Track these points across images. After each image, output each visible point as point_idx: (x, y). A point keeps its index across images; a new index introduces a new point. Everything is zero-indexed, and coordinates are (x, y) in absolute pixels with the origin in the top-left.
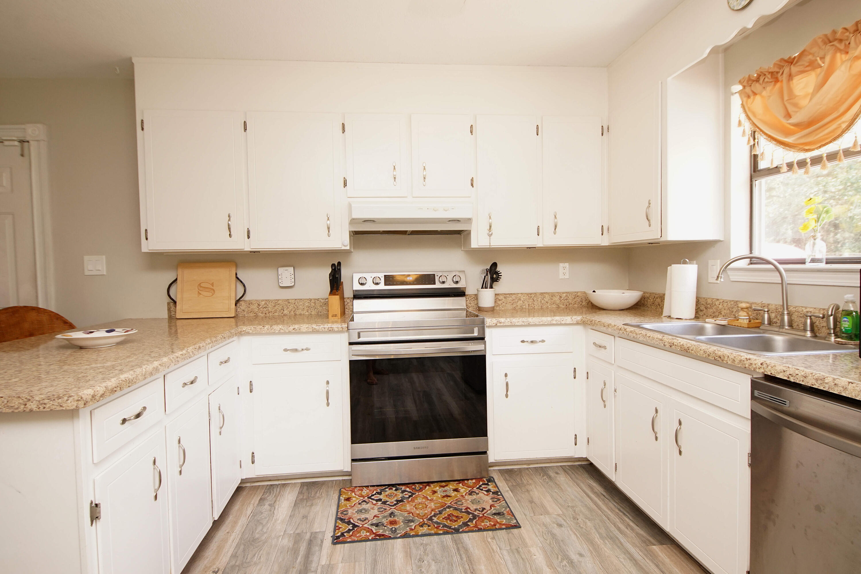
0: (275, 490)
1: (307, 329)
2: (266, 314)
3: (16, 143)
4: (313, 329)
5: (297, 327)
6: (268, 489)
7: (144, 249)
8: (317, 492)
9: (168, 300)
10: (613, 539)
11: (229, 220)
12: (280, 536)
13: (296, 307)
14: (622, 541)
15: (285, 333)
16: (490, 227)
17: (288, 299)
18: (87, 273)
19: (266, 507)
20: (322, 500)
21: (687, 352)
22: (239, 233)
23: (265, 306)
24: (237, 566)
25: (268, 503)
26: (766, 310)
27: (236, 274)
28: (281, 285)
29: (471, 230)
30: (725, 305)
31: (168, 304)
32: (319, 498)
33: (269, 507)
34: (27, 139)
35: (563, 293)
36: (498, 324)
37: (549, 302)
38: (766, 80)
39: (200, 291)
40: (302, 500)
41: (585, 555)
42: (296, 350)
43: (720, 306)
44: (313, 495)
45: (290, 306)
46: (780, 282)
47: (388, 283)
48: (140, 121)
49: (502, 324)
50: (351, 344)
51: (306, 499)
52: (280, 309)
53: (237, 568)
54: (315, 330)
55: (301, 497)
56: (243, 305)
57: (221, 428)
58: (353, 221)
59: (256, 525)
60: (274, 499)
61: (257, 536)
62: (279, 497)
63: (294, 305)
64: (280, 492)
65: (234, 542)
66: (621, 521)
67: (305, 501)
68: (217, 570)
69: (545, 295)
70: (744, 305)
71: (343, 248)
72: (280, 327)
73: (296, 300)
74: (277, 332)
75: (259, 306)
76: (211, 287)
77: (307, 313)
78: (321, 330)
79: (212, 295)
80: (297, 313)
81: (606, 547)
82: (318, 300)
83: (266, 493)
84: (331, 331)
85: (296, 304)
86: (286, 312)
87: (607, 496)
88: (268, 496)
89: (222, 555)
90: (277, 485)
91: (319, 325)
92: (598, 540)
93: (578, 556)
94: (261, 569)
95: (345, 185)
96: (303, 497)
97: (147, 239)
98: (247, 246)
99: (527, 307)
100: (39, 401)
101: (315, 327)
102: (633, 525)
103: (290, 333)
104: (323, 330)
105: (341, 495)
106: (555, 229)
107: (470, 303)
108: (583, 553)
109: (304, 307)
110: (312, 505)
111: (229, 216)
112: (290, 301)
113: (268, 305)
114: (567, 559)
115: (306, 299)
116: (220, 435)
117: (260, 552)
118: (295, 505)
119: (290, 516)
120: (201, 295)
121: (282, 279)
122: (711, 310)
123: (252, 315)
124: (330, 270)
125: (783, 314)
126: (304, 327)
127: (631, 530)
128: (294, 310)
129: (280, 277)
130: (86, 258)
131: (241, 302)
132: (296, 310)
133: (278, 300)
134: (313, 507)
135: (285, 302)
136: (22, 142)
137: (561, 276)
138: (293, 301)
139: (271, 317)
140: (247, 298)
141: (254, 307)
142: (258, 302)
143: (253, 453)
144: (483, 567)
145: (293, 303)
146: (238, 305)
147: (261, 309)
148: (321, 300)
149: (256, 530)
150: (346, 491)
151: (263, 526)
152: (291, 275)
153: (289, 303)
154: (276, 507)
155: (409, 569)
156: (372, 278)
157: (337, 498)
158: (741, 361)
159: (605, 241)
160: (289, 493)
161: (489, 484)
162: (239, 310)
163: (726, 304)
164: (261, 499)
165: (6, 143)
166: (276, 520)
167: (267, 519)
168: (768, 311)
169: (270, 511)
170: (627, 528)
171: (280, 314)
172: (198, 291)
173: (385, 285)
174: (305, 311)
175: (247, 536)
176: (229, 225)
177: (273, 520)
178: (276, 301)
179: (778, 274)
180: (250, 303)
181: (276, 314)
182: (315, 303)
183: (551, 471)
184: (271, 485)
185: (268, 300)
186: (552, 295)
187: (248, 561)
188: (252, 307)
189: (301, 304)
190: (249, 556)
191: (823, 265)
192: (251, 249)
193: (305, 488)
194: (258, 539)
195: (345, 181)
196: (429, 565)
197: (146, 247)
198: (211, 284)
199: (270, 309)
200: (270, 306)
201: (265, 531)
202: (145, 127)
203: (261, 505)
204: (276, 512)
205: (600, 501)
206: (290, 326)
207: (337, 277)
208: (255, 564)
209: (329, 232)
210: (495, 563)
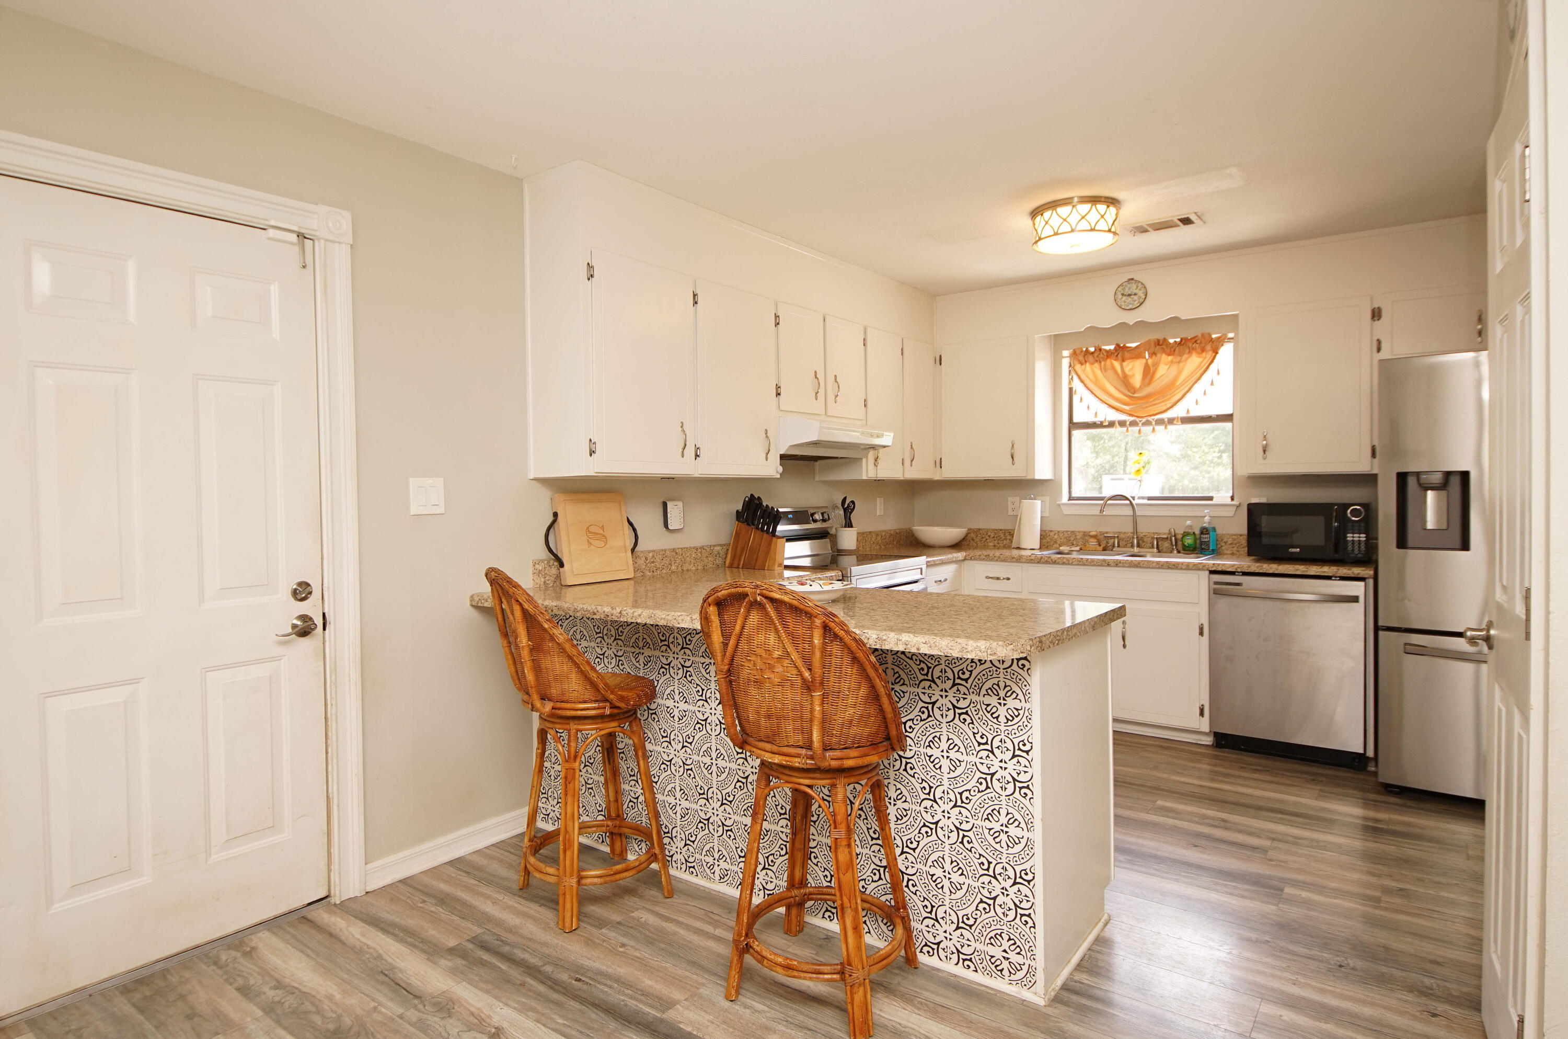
2: (652, 572)
3: (294, 237)
16: (877, 456)
17: (678, 548)
18: (415, 511)
23: (652, 561)
26: (1117, 535)
27: (625, 512)
28: (669, 528)
30: (1061, 535)
38: (1101, 355)
39: (590, 540)
43: (1056, 537)
45: (678, 559)
46: (1133, 514)
48: (586, 266)
52: (667, 563)
56: (638, 558)
63: (682, 557)
70: (1090, 534)
73: (684, 549)
75: (646, 561)
76: (601, 532)
77: (694, 568)
79: (604, 546)
86: (673, 568)
95: (778, 394)
97: (591, 455)
109: (691, 560)
113: (655, 559)
115: (693, 548)
120: (592, 546)
123: (639, 574)
125: (1133, 538)
128: (680, 564)
129: (669, 516)
130: (413, 482)
132: (683, 565)
133: (665, 550)
135: (672, 553)
136: (301, 236)
137: (878, 513)
138: (681, 551)
139: (659, 576)
140: (639, 546)
141: (641, 563)
142: (644, 555)
145: (682, 554)
147: (648, 565)
152: (681, 512)
153: (677, 553)
171: (668, 571)
172: (587, 540)
174: (692, 566)
178: (664, 553)
179: (1132, 507)
180: (636, 556)
181: (664, 571)
182: (702, 553)
185: (655, 551)
188: (639, 562)
189: (688, 555)
191: (1145, 501)
192: (700, 474)
195: (777, 388)
197: (590, 467)
198: (601, 528)
199: (657, 565)
200: (658, 559)
202: (595, 275)
209: (768, 454)
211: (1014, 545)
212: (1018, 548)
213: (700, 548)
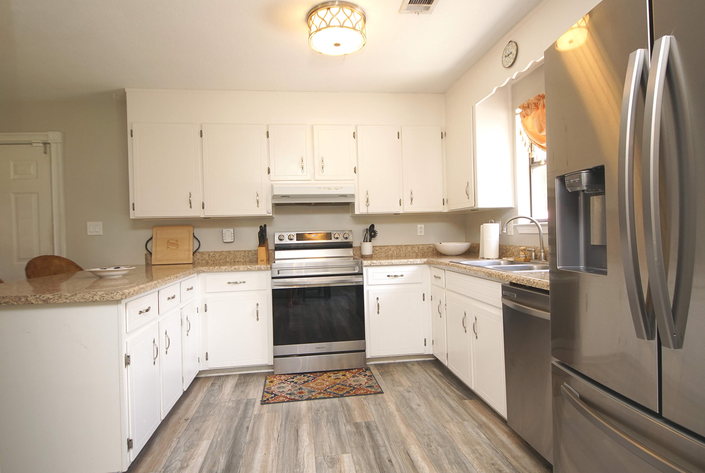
0: (222, 378)
1: (243, 269)
2: (214, 261)
3: (41, 145)
4: (248, 268)
5: (237, 267)
6: (217, 378)
7: (132, 217)
8: (250, 379)
9: (145, 252)
10: (441, 397)
11: (190, 197)
12: (227, 401)
13: (235, 256)
14: (446, 398)
15: (229, 271)
16: (368, 200)
17: (229, 250)
18: (89, 234)
19: (217, 387)
20: (254, 383)
21: (477, 274)
22: (197, 205)
23: (213, 256)
24: (200, 416)
25: (218, 385)
26: (533, 250)
27: (194, 234)
28: (224, 241)
29: (354, 203)
31: (146, 255)
32: (251, 382)
33: (218, 387)
34: (49, 142)
35: (420, 245)
36: (372, 265)
37: (411, 251)
38: (532, 107)
39: (168, 246)
40: (240, 383)
41: (422, 406)
42: (236, 283)
43: (513, 250)
44: (247, 381)
45: (231, 256)
46: (538, 233)
47: (298, 239)
48: (130, 131)
49: (374, 265)
50: (273, 278)
51: (243, 382)
52: (224, 257)
53: (200, 417)
54: (249, 270)
55: (240, 381)
56: (198, 255)
57: (188, 331)
58: (275, 197)
59: (210, 396)
60: (221, 383)
61: (212, 402)
62: (225, 382)
63: (234, 255)
64: (225, 379)
65: (197, 405)
66: (449, 388)
67: (243, 383)
68: (187, 419)
69: (407, 246)
70: (522, 248)
71: (268, 215)
72: (226, 267)
73: (235, 251)
74: (223, 270)
75: (209, 256)
76: (176, 242)
77: (243, 261)
78: (253, 269)
79: (177, 248)
80: (236, 260)
81: (435, 401)
82: (250, 251)
83: (216, 380)
84: (260, 270)
85: (235, 254)
86: (228, 260)
87: (443, 376)
88: (217, 382)
89: (190, 412)
90: (223, 376)
91: (252, 266)
92: (431, 398)
93: (417, 406)
94: (215, 417)
95: (269, 172)
96: (241, 382)
97: (134, 210)
98: (202, 214)
99: (396, 255)
100: (101, 295)
101: (249, 267)
102: (456, 391)
103: (232, 271)
104: (254, 269)
105: (267, 379)
106: (412, 201)
107: (356, 253)
108: (420, 404)
109: (240, 256)
110: (247, 385)
111: (190, 194)
112: (231, 252)
113: (215, 255)
114: (409, 407)
115: (242, 251)
116: (188, 336)
117: (214, 409)
118: (236, 386)
119: (233, 391)
120: (169, 249)
121: (225, 237)
122: (509, 253)
123: (204, 262)
124: (259, 230)
125: (541, 252)
126: (242, 267)
127: (454, 393)
128: (233, 258)
129: (224, 236)
130: (89, 223)
131: (196, 253)
132: (235, 259)
133: (222, 252)
134: (248, 387)
135: (227, 253)
136: (45, 144)
137: (419, 234)
138: (233, 252)
139: (218, 263)
140: (200, 250)
141: (206, 256)
142: (208, 253)
143: (207, 353)
144: (356, 413)
145: (233, 254)
146: (195, 255)
147: (211, 258)
148: (252, 251)
149: (211, 399)
150: (270, 378)
151: (215, 397)
152: (232, 234)
153: (230, 253)
154: (223, 387)
155: (310, 415)
156: (288, 236)
157: (264, 381)
158: (499, 275)
159: (445, 209)
160: (231, 380)
161: (367, 371)
162: (195, 259)
163: (516, 248)
164: (212, 383)
165: (34, 145)
166: (223, 394)
167: (218, 393)
168: (534, 251)
169: (219, 389)
170: (452, 392)
171: (224, 261)
172: (167, 246)
173: (297, 240)
174: (241, 259)
175: (205, 402)
176: (190, 200)
177: (222, 394)
178: (221, 252)
179: (537, 228)
180: (203, 253)
181: (222, 261)
182: (248, 253)
183: (409, 364)
184: (219, 376)
185: (216, 252)
186: (413, 246)
187: (207, 414)
188: (204, 256)
189: (238, 254)
190: (208, 412)
192: (205, 216)
193: (242, 377)
194: (212, 403)
195: (269, 170)
196: (323, 412)
197: (133, 215)
198: (176, 241)
199: (217, 258)
200: (217, 255)
201: (216, 399)
202: (134, 135)
203: (213, 387)
204: (223, 390)
205: (438, 379)
206: (232, 267)
207: (264, 234)
208: (212, 415)
209: (258, 204)
210: (364, 411)
211: (481, 256)
212: (483, 258)
213: (248, 251)
